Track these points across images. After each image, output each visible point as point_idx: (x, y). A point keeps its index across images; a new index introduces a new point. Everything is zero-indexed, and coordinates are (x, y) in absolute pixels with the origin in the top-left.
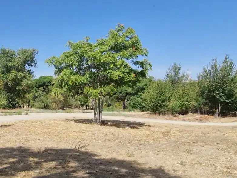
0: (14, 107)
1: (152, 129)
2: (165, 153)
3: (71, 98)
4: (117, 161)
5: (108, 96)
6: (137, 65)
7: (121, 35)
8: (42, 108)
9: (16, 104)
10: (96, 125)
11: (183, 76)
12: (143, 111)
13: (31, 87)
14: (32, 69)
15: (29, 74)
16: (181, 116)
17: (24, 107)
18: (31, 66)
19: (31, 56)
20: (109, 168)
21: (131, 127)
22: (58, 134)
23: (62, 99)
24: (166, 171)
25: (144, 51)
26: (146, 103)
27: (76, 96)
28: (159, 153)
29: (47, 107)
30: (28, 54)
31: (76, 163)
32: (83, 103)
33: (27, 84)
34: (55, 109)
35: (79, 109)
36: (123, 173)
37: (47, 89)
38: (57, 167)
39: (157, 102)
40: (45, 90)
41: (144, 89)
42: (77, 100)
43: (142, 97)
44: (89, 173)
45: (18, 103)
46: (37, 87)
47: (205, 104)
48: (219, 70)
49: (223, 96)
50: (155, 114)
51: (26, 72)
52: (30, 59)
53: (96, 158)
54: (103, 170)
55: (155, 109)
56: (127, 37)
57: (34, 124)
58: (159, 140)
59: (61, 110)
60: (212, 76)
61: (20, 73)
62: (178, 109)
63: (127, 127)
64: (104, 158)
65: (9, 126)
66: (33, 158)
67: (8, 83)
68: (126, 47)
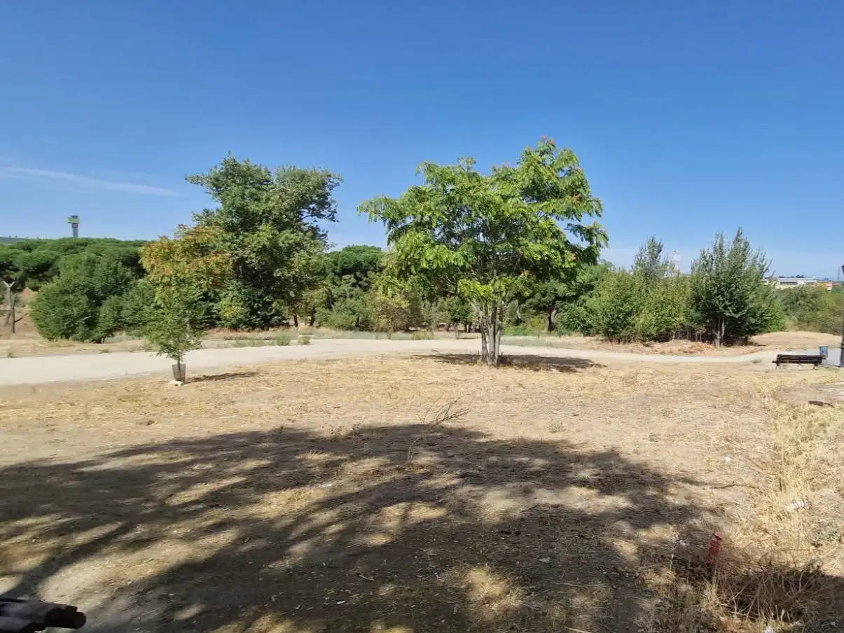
0: (266, 324)
1: (603, 371)
2: (624, 421)
3: (428, 303)
4: (528, 445)
5: (516, 302)
6: (579, 234)
7: (548, 163)
8: (350, 328)
9: (273, 316)
10: (485, 367)
11: (666, 265)
12: (589, 334)
13: (320, 274)
14: (323, 224)
15: (313, 238)
16: (657, 345)
17: (296, 324)
18: (320, 216)
19: (320, 191)
20: (509, 459)
21: (562, 370)
22: (390, 390)
23: (404, 306)
24: (622, 456)
25: (595, 205)
26: (595, 317)
27: (441, 299)
28: (612, 420)
29: (363, 326)
30: (309, 183)
31: (431, 456)
32: (458, 317)
33: (308, 264)
34: (386, 331)
35: (448, 330)
36: (538, 468)
37: (365, 279)
38: (382, 469)
39: (616, 316)
40: (360, 283)
41: (591, 288)
42: (441, 309)
43: (587, 304)
44: (462, 476)
45: (278, 313)
46: (336, 274)
47: (700, 322)
48: (726, 255)
49: (730, 306)
50: (611, 341)
51: (305, 233)
52: (316, 198)
53: (482, 440)
54: (495, 465)
55: (611, 330)
56: (561, 169)
57: (326, 367)
58: (615, 394)
59: (400, 334)
60: (714, 268)
61: (287, 233)
62: (653, 331)
63: (554, 370)
64: (500, 438)
65: (252, 374)
66: (317, 452)
67: (247, 259)
68: (558, 193)
